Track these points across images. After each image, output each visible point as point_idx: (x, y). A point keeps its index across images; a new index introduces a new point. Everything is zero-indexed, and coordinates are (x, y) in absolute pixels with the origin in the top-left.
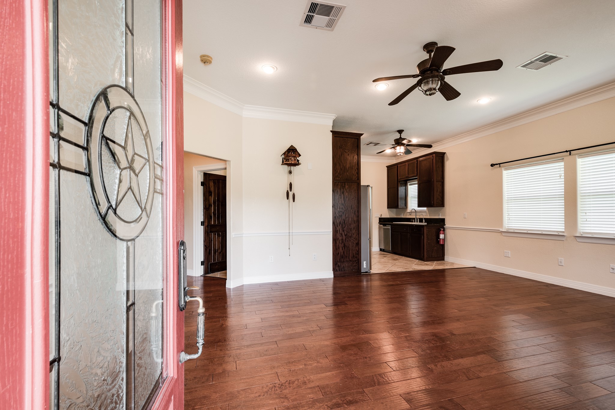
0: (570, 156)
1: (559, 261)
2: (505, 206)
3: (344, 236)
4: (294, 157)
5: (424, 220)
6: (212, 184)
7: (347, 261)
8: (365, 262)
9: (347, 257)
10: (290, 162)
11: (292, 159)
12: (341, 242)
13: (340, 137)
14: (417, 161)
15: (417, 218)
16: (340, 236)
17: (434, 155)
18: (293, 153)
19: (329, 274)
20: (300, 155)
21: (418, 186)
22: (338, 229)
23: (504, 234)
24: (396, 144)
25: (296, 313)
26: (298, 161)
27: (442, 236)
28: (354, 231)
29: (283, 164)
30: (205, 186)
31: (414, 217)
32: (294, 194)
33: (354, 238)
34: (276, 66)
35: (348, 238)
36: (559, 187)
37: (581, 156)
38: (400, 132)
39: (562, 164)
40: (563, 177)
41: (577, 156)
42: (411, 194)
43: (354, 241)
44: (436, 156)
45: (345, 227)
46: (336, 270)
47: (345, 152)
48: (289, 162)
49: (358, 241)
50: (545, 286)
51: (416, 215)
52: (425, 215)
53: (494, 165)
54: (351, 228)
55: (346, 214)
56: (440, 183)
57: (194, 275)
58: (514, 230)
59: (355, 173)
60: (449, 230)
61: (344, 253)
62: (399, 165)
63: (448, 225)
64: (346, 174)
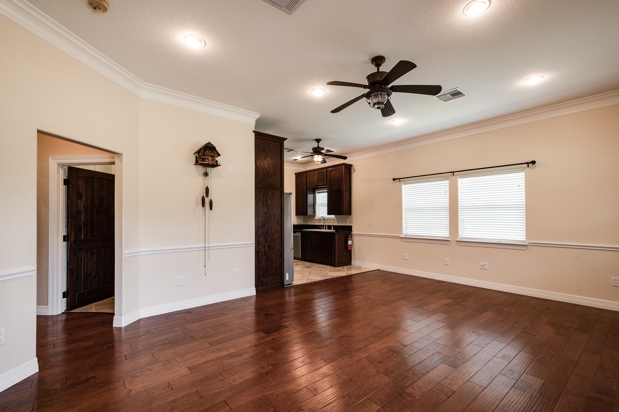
0: (453, 176)
1: (446, 261)
2: (404, 215)
3: (266, 247)
4: (212, 156)
5: (332, 227)
6: (81, 183)
7: (270, 275)
8: (287, 274)
9: (269, 270)
10: (207, 163)
11: (209, 159)
12: (263, 255)
13: (263, 139)
14: (327, 170)
15: (325, 225)
16: (263, 248)
17: (344, 166)
18: (210, 152)
19: (252, 292)
20: (219, 155)
21: (328, 195)
22: (260, 240)
23: (403, 240)
24: (314, 152)
25: (233, 350)
26: (217, 161)
27: (350, 242)
28: (277, 241)
29: (197, 163)
30: (70, 185)
31: (323, 224)
32: (211, 200)
33: (277, 250)
34: (205, 40)
35: (271, 250)
36: (445, 201)
37: (461, 177)
38: (318, 141)
39: (448, 182)
40: (448, 193)
41: (458, 176)
42: (319, 202)
43: (277, 252)
44: (345, 167)
45: (268, 238)
46: (259, 285)
47: (268, 156)
48: (205, 162)
49: (281, 253)
50: (437, 283)
51: (324, 222)
52: (334, 223)
53: (396, 179)
54: (274, 239)
55: (269, 224)
56: (348, 193)
57: (50, 313)
58: (410, 236)
59: (278, 179)
60: (356, 236)
61: (267, 266)
62: (308, 173)
63: (354, 231)
64: (268, 180)
